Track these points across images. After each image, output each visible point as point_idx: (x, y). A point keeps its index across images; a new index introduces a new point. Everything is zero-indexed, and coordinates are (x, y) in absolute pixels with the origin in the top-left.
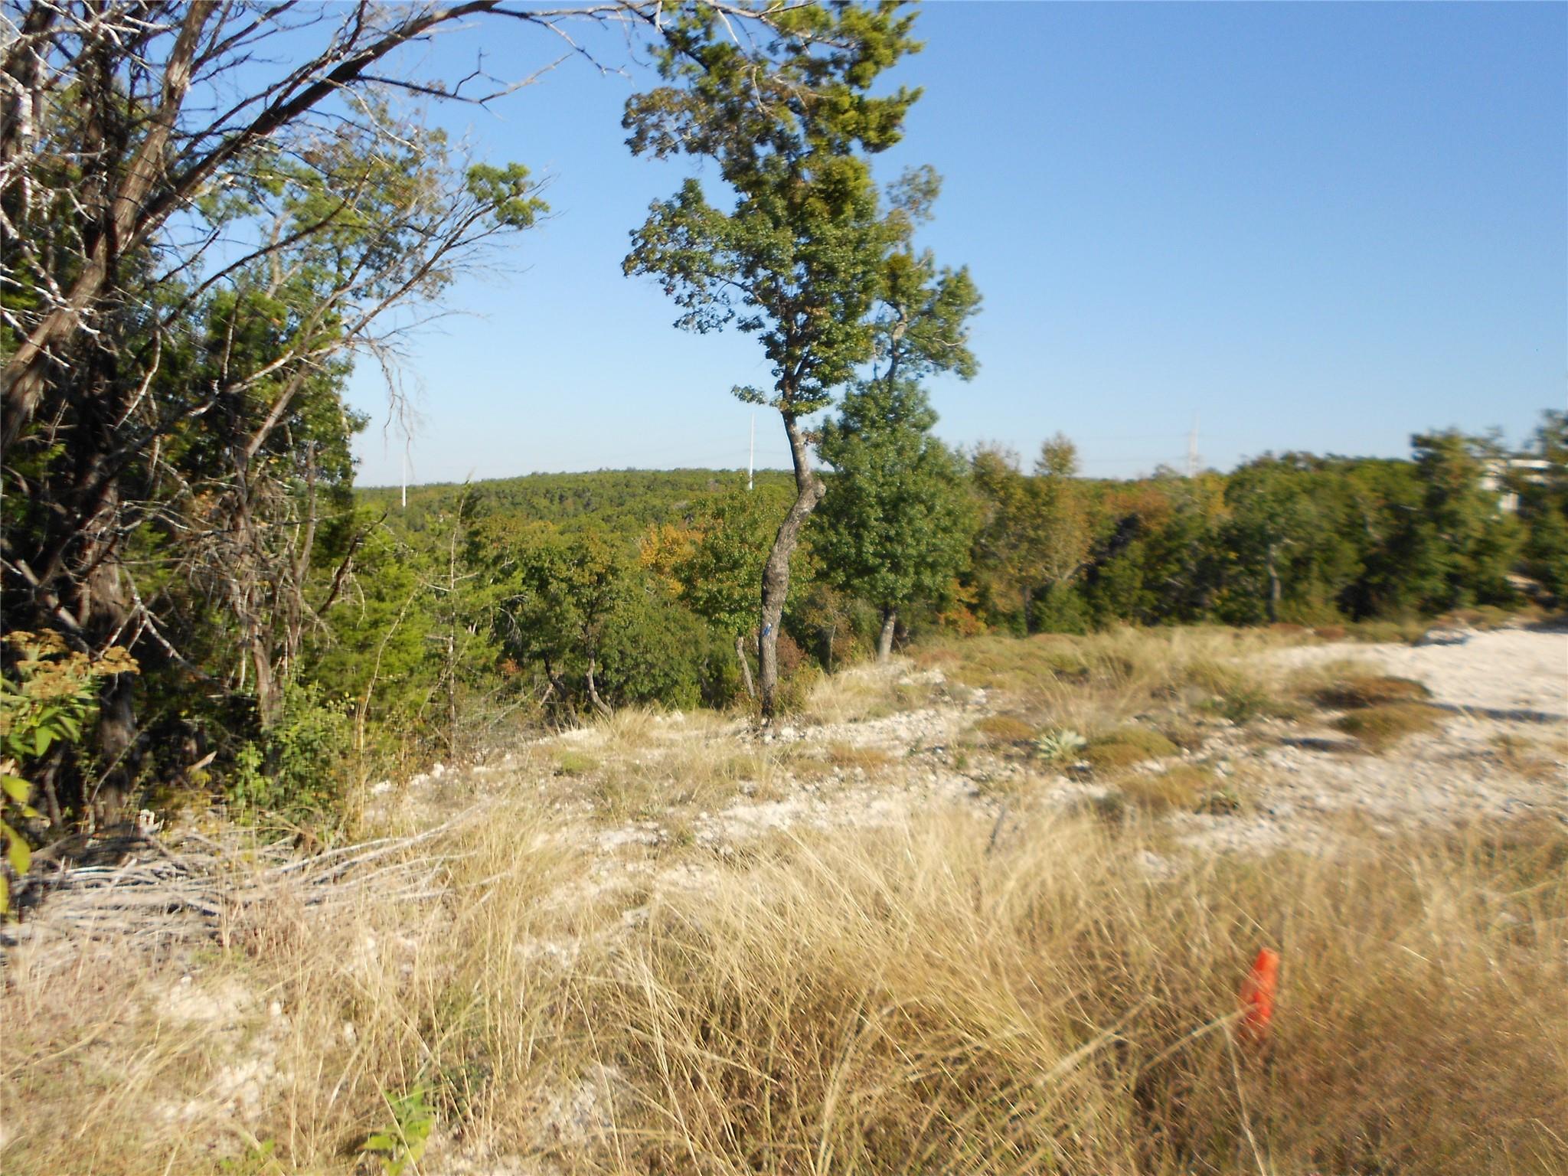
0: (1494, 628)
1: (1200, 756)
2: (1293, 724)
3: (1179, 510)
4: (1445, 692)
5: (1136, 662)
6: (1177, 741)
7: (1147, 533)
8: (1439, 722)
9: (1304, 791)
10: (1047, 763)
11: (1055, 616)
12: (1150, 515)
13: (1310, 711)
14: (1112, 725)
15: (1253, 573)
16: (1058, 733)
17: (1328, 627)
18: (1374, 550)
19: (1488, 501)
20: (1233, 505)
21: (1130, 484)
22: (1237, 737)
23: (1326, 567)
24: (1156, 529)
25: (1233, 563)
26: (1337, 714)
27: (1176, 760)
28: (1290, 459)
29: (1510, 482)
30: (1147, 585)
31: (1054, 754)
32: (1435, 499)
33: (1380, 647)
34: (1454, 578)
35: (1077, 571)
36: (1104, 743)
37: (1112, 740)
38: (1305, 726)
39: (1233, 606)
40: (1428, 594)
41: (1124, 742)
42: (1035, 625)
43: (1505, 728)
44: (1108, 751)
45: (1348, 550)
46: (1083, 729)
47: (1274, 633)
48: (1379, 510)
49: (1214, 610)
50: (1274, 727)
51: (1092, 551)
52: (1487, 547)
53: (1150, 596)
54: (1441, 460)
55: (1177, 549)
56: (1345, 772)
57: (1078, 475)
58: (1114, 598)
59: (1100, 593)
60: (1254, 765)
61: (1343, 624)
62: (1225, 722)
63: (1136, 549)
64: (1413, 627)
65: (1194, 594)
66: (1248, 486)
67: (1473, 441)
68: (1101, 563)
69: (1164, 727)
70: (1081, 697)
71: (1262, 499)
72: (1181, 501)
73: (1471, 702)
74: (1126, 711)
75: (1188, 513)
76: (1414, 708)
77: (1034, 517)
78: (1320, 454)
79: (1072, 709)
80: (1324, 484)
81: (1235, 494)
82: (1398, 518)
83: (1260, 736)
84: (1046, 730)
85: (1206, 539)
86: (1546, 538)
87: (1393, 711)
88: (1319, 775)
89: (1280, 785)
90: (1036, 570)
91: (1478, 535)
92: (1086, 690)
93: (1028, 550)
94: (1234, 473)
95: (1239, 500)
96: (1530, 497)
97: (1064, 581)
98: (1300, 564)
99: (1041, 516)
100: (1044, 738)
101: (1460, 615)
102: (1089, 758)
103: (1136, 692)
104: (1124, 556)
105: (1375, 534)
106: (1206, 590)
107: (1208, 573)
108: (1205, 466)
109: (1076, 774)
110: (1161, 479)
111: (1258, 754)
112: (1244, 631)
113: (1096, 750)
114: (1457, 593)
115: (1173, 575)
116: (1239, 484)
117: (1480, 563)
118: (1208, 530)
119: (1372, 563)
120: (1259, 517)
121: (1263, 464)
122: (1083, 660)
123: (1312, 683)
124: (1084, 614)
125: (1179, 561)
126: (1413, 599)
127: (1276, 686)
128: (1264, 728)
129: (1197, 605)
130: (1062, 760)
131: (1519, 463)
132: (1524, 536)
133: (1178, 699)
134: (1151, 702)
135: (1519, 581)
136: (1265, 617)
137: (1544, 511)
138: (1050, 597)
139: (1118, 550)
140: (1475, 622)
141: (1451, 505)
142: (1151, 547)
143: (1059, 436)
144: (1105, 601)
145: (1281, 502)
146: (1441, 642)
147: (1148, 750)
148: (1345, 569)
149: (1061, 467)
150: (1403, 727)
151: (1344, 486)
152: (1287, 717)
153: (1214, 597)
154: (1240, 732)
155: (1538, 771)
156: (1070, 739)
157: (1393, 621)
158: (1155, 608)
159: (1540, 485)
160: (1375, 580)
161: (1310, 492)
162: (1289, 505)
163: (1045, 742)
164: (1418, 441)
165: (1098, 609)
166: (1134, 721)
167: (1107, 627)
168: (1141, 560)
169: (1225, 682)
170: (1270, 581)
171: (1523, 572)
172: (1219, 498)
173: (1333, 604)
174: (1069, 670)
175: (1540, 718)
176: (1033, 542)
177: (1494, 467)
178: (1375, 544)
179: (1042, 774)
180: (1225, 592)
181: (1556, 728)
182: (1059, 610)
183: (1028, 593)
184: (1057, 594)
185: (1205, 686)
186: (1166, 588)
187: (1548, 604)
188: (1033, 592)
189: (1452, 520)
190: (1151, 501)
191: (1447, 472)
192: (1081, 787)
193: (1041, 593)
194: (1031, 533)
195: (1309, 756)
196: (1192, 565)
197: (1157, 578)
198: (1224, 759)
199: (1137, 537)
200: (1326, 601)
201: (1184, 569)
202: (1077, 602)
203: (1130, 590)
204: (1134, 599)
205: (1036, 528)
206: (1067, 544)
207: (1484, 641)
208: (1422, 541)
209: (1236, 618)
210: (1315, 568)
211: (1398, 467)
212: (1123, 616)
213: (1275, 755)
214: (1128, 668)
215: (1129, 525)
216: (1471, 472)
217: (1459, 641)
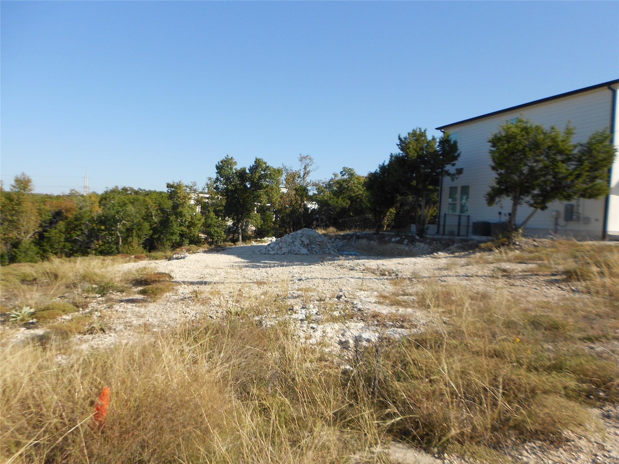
0: (194, 253)
1: (87, 311)
2: (124, 294)
3: (81, 208)
4: (177, 277)
5: (60, 274)
6: (77, 306)
7: (66, 218)
8: (175, 288)
9: (128, 320)
10: (13, 323)
11: (23, 255)
12: (68, 211)
13: (130, 288)
14: (48, 302)
15: (111, 235)
16: (21, 308)
17: (139, 255)
18: (155, 225)
19: (192, 208)
20: (102, 207)
21: (58, 197)
22: (102, 301)
23: (138, 232)
24: (70, 216)
25: (103, 230)
26: (140, 288)
27: (76, 313)
28: (125, 190)
29: (199, 202)
30: (67, 240)
31: (18, 318)
32: (175, 207)
33: (157, 261)
34: (182, 235)
35: (34, 234)
36: (43, 310)
37: (47, 309)
38: (129, 294)
39: (103, 247)
40: (174, 241)
41: (53, 309)
42: (13, 259)
43: (195, 287)
44: (45, 313)
45: (146, 225)
46: (33, 305)
47: (119, 258)
48: (157, 210)
49: (96, 250)
50: (117, 296)
51: (41, 226)
52: (192, 224)
53: (68, 244)
54: (177, 193)
55: (80, 225)
56: (143, 310)
57: (33, 192)
58: (52, 246)
59: (45, 244)
60: (108, 312)
61: (145, 253)
62: (98, 295)
63: (61, 225)
64: (169, 253)
65: (88, 243)
66: (108, 200)
67: (186, 186)
68: (46, 231)
69: (71, 301)
70: (32, 291)
71: (114, 205)
72: (81, 205)
73: (186, 280)
74: (54, 295)
75: (84, 210)
76: (167, 283)
77: (11, 210)
78: (136, 189)
79: (28, 296)
80: (137, 200)
81: (104, 202)
82: (164, 214)
83: (111, 300)
84: (14, 308)
85: (92, 221)
86: (209, 221)
87: (159, 285)
88: (133, 312)
89: (119, 318)
90: (13, 234)
91: (189, 220)
92: (35, 288)
93: (8, 226)
94: (103, 194)
95: (105, 205)
96: (205, 207)
97: (27, 239)
98: (129, 231)
99: (14, 210)
100: (13, 311)
101: (184, 248)
102: (36, 318)
103: (59, 286)
104: (56, 228)
105: (156, 220)
106: (92, 241)
107: (93, 235)
108: (91, 191)
109: (28, 326)
110: (73, 195)
111: (110, 307)
112: (106, 258)
113: (39, 314)
114: (183, 241)
115: (78, 236)
116: (104, 199)
117: (190, 230)
118: (93, 217)
119: (155, 230)
120: (113, 212)
121: (113, 191)
122: (35, 275)
123: (131, 277)
124: (38, 253)
125: (81, 230)
126: (168, 243)
127: (118, 279)
128: (113, 296)
129: (89, 248)
130: (22, 320)
131: (201, 195)
132: (203, 220)
133: (77, 288)
134: (66, 290)
135: (203, 236)
136: (116, 251)
137: (209, 211)
138: (20, 246)
139: (54, 225)
140: (188, 251)
141: (180, 209)
142: (69, 224)
143: (23, 174)
144: (48, 248)
145: (121, 207)
146: (177, 259)
147: (64, 311)
148: (145, 232)
149: (24, 189)
150: (162, 291)
151: (145, 201)
152: (122, 291)
153: (96, 244)
154: (103, 299)
155: (205, 302)
156: (27, 310)
157: (162, 251)
158: (70, 250)
159: (207, 203)
160: (156, 236)
161: (132, 203)
162: (124, 208)
163: (14, 313)
164: (169, 186)
165: (45, 251)
166: (58, 299)
167: (48, 259)
168: (64, 230)
169: (98, 279)
170: (118, 237)
171: (204, 233)
172: (97, 204)
173: (141, 246)
174: (28, 279)
175: (206, 283)
176: (10, 221)
177: (193, 196)
178: (155, 223)
179: (11, 328)
180: (100, 243)
181: (210, 286)
182: (24, 252)
183: (9, 245)
184: (24, 245)
185: (89, 281)
186: (75, 241)
187: (210, 244)
188: (11, 244)
189: (181, 214)
190: (69, 205)
191: (179, 197)
192: (32, 331)
193: (16, 245)
194: (10, 218)
195: (129, 306)
196: (86, 232)
197: (71, 237)
198: (96, 311)
199: (62, 220)
200: (139, 245)
201: (83, 233)
202: (35, 249)
203: (59, 242)
204: (61, 246)
205: (12, 215)
206: (28, 222)
207: (191, 258)
208: (172, 222)
209: (103, 253)
210: (134, 231)
211: (163, 194)
212: (56, 254)
213: (117, 307)
214: (56, 276)
215: (58, 215)
216: (186, 197)
217: (184, 258)
